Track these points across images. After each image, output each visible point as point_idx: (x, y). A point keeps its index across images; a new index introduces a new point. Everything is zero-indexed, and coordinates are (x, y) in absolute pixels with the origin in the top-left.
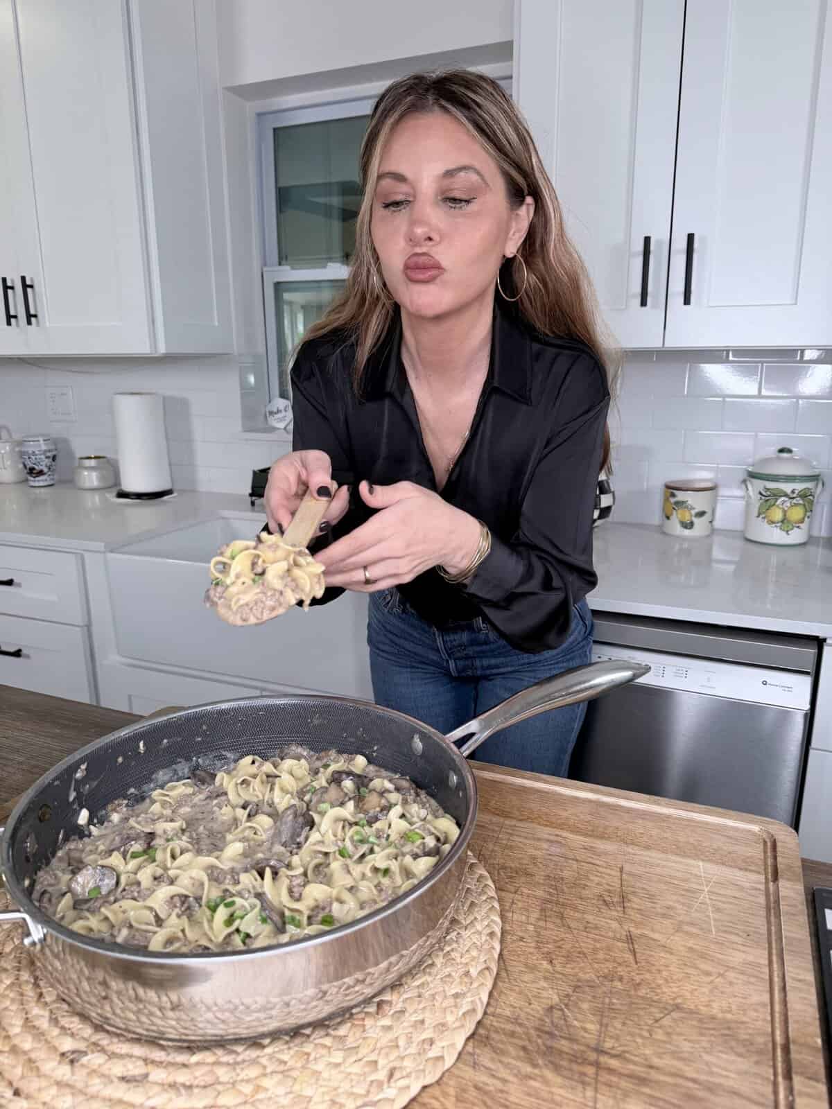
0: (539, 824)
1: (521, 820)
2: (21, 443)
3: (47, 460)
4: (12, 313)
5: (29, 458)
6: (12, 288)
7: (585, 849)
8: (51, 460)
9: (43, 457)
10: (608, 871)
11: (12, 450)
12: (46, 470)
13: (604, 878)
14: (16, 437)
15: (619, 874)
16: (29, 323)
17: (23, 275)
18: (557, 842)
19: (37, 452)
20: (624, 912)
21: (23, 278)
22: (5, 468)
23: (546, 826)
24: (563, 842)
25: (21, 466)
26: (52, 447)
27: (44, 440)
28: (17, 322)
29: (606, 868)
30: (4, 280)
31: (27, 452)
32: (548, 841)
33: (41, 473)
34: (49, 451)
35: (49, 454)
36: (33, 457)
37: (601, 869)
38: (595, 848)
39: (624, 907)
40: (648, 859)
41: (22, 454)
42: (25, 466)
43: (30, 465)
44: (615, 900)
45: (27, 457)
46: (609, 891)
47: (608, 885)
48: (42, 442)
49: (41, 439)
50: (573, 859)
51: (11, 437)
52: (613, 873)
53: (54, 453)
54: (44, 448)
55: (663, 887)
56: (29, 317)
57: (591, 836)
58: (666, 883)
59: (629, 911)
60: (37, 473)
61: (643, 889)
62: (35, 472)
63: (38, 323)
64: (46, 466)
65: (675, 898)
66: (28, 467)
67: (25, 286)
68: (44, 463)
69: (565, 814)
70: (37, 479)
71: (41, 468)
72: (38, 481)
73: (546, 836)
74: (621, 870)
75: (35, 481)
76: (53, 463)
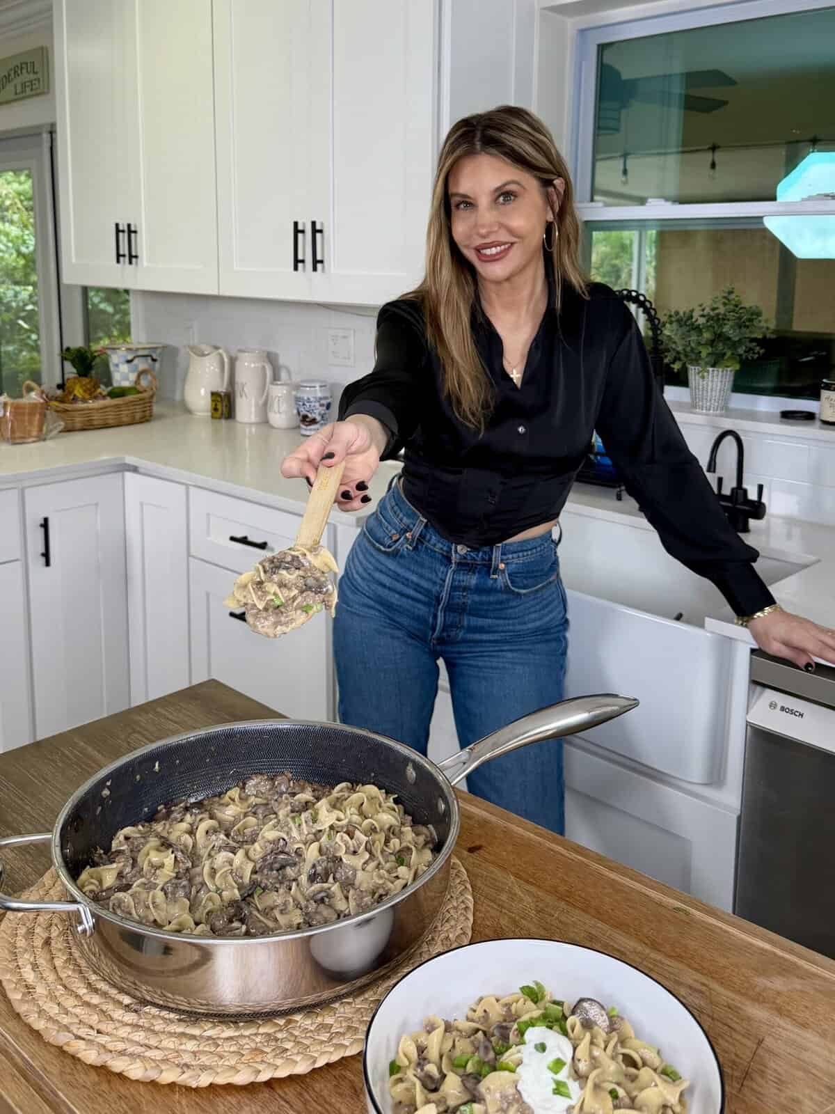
0: (689, 966)
1: (670, 957)
2: (298, 387)
3: (321, 408)
4: (300, 257)
5: (304, 404)
6: (303, 232)
7: (730, 1008)
8: (325, 408)
9: (317, 404)
10: (744, 1041)
11: (289, 393)
12: (318, 418)
13: (734, 1045)
14: (296, 379)
15: (755, 1046)
16: (315, 269)
17: (313, 220)
18: (701, 992)
19: (312, 399)
20: (740, 1090)
21: (314, 223)
22: (280, 413)
23: (696, 970)
24: (708, 993)
25: (295, 411)
26: (328, 395)
27: (321, 386)
28: (304, 267)
29: (743, 1036)
30: (296, 224)
31: (303, 399)
32: (690, 987)
33: (313, 421)
34: (326, 398)
35: (323, 402)
36: (308, 404)
37: (735, 1035)
38: (740, 1008)
39: (742, 1085)
40: (799, 1039)
41: (297, 399)
42: (299, 413)
43: (304, 412)
44: (736, 1074)
45: (301, 403)
46: (734, 1062)
47: (737, 1055)
48: (318, 388)
49: (317, 385)
50: (709, 1016)
51: (290, 379)
52: (749, 1043)
53: (329, 401)
54: (319, 395)
55: (800, 1074)
56: (316, 262)
57: (743, 994)
58: (806, 1071)
59: (745, 1090)
60: (310, 421)
61: (775, 1071)
62: (308, 420)
63: (323, 268)
64: (320, 414)
65: (807, 1091)
66: (301, 413)
67: (315, 231)
68: (317, 411)
69: (723, 962)
70: (309, 427)
71: (314, 416)
72: (310, 430)
73: (690, 982)
74: (760, 1042)
75: (306, 430)
76: (327, 412)
